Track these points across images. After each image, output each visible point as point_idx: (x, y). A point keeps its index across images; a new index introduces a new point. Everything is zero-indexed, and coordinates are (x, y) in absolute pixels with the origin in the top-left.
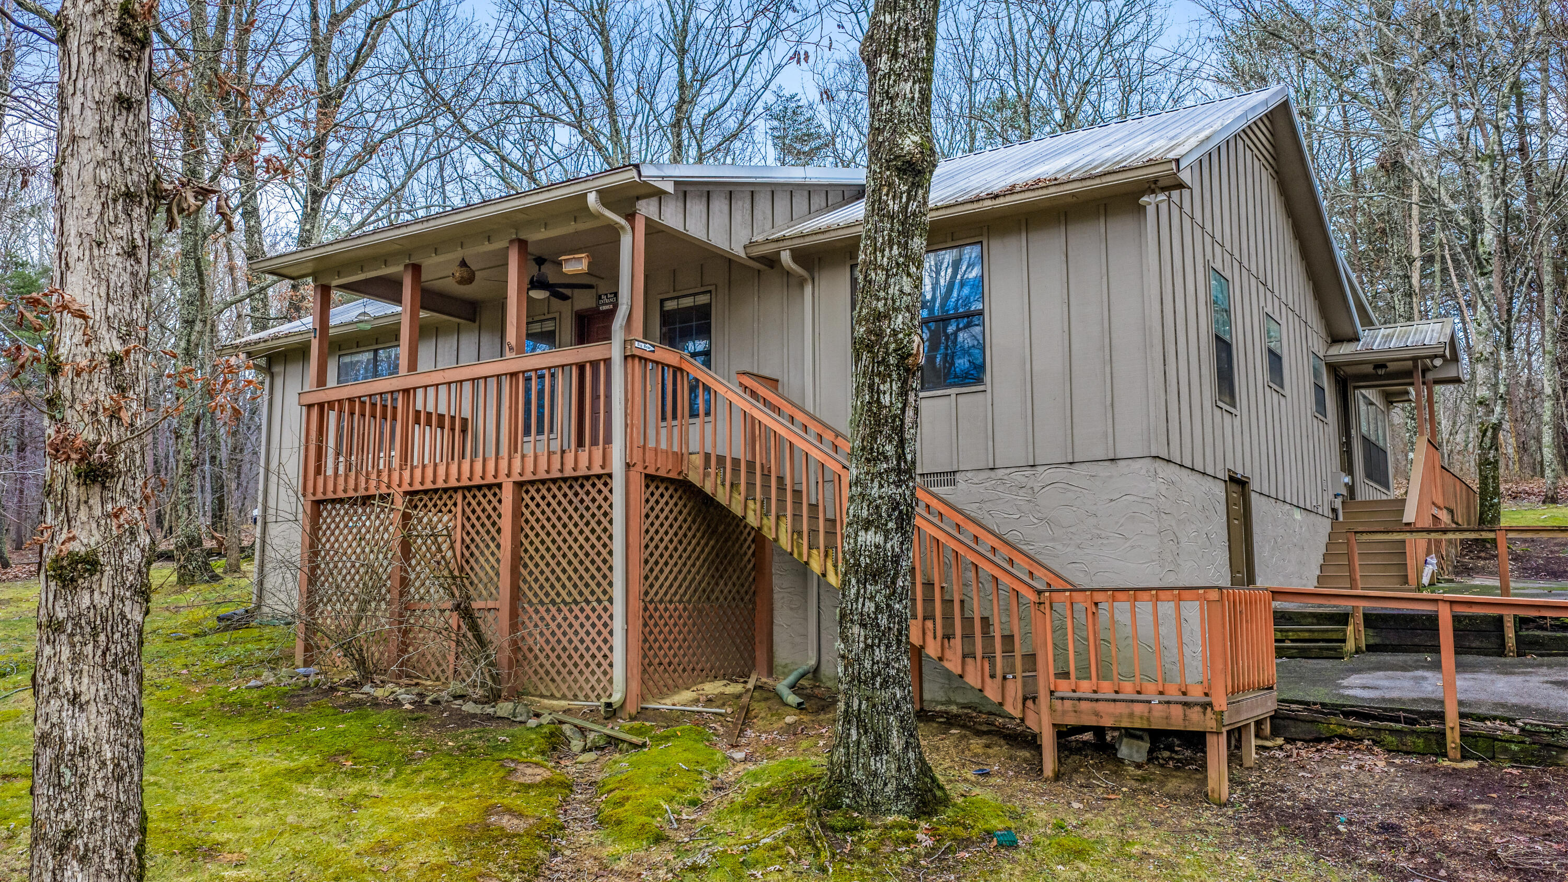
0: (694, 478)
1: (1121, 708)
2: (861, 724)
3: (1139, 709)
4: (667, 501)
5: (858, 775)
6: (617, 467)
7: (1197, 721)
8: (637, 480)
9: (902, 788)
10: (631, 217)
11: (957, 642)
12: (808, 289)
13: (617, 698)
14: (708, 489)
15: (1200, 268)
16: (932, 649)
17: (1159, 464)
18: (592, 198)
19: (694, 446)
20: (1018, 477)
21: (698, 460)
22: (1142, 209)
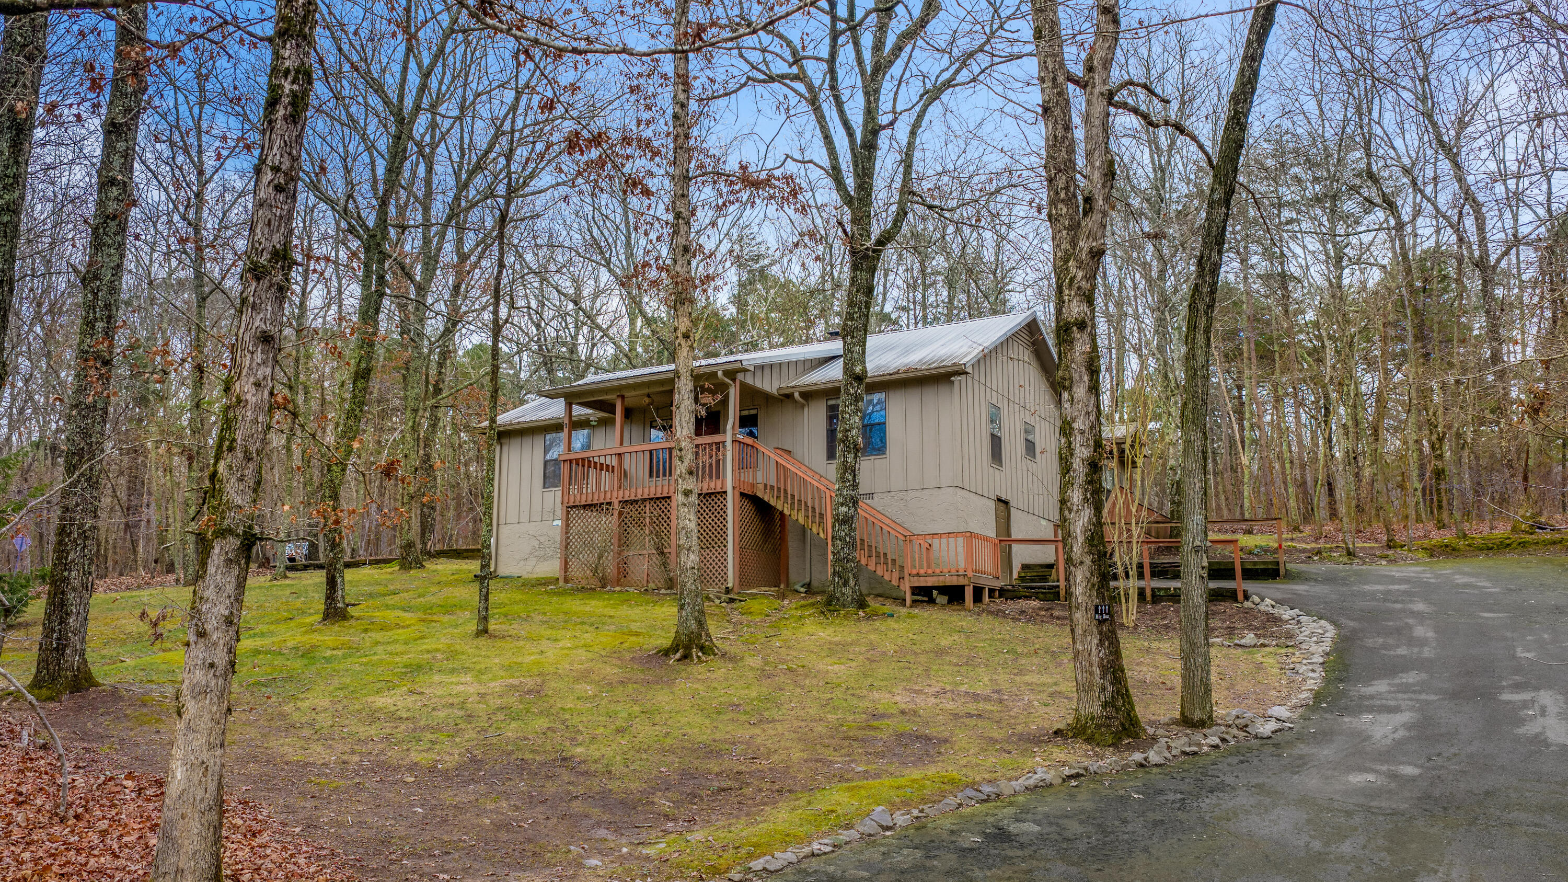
0: (760, 494)
1: (935, 579)
2: (839, 576)
3: (941, 578)
4: (746, 503)
5: (838, 595)
6: (729, 489)
7: (962, 581)
8: (737, 494)
9: (853, 599)
10: (734, 380)
11: (873, 558)
12: (806, 410)
13: (730, 585)
14: (766, 499)
15: (983, 404)
16: (863, 562)
17: (959, 491)
18: (720, 373)
19: (759, 479)
20: (900, 495)
21: (761, 487)
22: (953, 382)
